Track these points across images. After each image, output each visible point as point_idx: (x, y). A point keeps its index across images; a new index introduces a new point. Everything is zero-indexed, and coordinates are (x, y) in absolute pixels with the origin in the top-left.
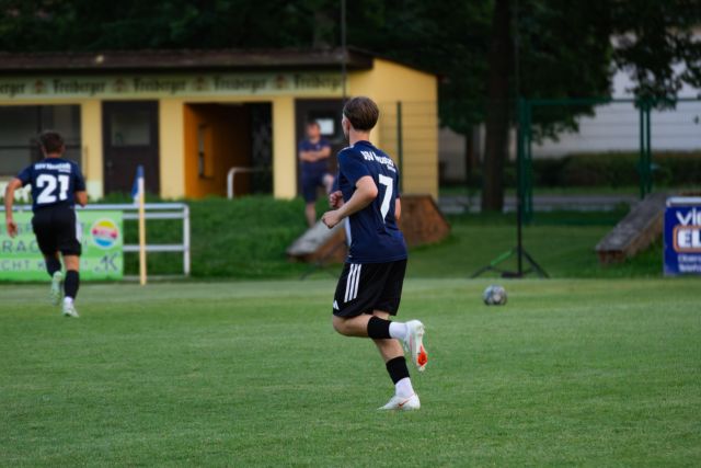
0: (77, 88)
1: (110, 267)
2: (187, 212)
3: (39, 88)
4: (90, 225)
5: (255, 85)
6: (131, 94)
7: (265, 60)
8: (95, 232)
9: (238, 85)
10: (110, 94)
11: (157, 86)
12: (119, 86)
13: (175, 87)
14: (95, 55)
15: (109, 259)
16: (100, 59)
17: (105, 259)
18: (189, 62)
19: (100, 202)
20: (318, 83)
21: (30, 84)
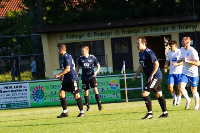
0: (102, 34)
1: (116, 96)
2: (142, 75)
3: (89, 35)
4: (109, 82)
5: (165, 29)
6: (121, 35)
7: (168, 20)
8: (110, 85)
9: (158, 30)
10: (114, 36)
11: (130, 32)
12: (117, 33)
13: (136, 32)
14: (108, 23)
15: (116, 94)
16: (110, 24)
17: (115, 93)
18: (141, 23)
19: (112, 74)
20: (187, 27)
21: (86, 33)
